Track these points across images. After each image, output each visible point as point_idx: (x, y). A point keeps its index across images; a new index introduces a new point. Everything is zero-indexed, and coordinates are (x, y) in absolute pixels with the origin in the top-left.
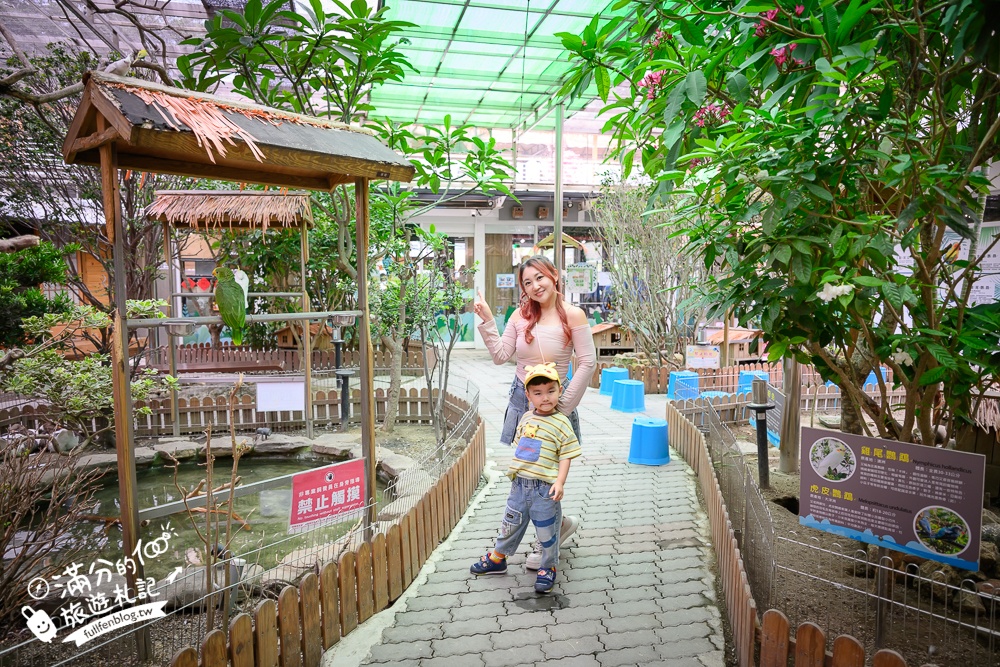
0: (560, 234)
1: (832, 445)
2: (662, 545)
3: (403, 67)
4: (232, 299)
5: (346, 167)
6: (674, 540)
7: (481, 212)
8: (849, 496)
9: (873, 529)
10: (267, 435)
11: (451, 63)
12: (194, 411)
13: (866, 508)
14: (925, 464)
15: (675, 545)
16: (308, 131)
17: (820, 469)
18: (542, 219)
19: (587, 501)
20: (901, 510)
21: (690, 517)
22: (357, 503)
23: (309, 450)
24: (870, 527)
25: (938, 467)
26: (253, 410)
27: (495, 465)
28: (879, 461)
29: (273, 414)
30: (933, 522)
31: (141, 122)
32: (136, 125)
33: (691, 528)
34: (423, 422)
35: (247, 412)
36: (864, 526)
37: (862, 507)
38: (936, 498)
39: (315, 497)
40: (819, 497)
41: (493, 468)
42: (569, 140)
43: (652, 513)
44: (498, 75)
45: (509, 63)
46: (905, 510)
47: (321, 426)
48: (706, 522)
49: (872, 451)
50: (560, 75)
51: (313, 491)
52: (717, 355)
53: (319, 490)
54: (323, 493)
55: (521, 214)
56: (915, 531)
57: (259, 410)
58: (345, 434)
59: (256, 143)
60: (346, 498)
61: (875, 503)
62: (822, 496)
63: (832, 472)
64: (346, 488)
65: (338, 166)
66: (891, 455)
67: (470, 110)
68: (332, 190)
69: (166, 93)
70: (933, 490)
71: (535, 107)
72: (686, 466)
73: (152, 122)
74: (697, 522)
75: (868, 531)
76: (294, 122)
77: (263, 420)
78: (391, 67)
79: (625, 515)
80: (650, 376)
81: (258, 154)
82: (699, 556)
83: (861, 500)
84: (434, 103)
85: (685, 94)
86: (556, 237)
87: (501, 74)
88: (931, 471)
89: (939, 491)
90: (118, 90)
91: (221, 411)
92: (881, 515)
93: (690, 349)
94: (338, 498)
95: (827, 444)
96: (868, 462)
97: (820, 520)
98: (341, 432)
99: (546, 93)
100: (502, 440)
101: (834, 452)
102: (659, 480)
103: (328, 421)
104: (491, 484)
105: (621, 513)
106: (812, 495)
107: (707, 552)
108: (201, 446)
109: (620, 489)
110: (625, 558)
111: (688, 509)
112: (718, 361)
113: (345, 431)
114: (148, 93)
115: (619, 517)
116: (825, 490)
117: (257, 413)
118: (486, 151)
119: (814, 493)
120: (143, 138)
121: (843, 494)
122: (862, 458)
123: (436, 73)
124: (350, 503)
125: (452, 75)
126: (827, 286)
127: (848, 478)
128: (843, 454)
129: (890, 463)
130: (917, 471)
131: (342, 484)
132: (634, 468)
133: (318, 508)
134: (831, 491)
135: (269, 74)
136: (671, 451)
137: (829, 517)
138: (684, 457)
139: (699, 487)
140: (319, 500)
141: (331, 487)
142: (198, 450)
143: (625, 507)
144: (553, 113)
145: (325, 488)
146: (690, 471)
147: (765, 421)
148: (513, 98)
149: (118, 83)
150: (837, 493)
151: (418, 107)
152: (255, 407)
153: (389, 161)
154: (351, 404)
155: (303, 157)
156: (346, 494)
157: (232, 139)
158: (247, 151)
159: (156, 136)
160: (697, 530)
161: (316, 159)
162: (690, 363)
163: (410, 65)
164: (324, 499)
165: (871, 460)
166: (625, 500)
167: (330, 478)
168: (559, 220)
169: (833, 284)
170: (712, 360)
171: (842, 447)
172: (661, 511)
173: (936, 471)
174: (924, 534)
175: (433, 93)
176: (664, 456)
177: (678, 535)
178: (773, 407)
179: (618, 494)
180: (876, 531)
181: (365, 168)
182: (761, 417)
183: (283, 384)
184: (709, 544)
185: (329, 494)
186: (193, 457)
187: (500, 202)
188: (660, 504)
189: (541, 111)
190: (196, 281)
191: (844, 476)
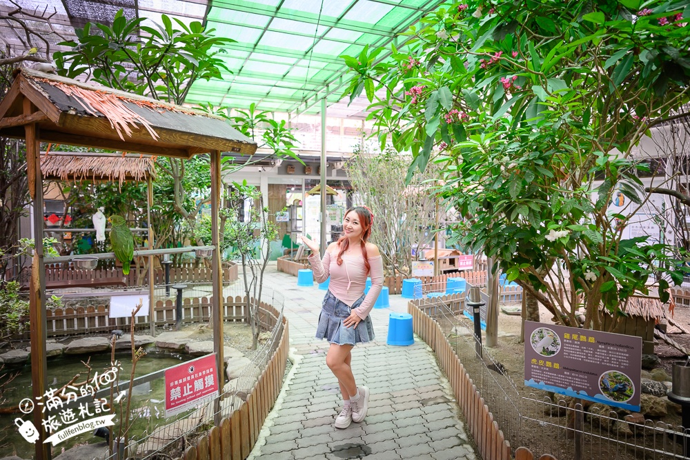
0: (325, 186)
1: (545, 332)
2: (424, 403)
3: (220, 68)
4: (124, 239)
5: (212, 144)
6: (430, 399)
7: (265, 168)
8: (557, 366)
9: (573, 387)
10: (119, 335)
11: (249, 67)
12: (59, 319)
13: (568, 373)
14: (605, 344)
15: (432, 402)
16: (181, 116)
17: (538, 349)
18: (307, 175)
19: (366, 374)
20: (591, 374)
21: (436, 381)
22: (214, 388)
23: (153, 345)
24: (571, 386)
25: (613, 345)
26: (107, 317)
27: (296, 350)
28: (576, 342)
29: (122, 320)
30: (611, 381)
31: (67, 109)
32: (63, 111)
33: (439, 389)
34: (237, 320)
35: (102, 318)
36: (567, 385)
37: (565, 373)
38: (613, 365)
39: (182, 386)
40: (537, 367)
41: (295, 353)
42: (330, 122)
43: (410, 380)
44: (282, 76)
45: (291, 69)
46: (593, 374)
47: (160, 326)
48: (448, 384)
49: (571, 336)
50: (325, 78)
51: (180, 381)
52: (432, 267)
53: (185, 380)
54: (187, 382)
55: (293, 171)
56: (600, 387)
57: (111, 316)
58: (180, 332)
59: (150, 126)
60: (205, 385)
61: (574, 370)
62: (539, 366)
63: (545, 350)
64: (203, 377)
65: (207, 143)
66: (583, 338)
67: (260, 99)
68: (190, 158)
69: (79, 87)
70: (610, 360)
71: (305, 99)
72: (425, 345)
73: (75, 109)
74: (443, 385)
75: (570, 389)
76: (171, 110)
77: (114, 323)
78: (212, 69)
79: (394, 382)
80: (390, 282)
81: (154, 134)
82: (449, 409)
83: (564, 368)
84: (235, 93)
85: (438, 101)
86: (322, 187)
87: (284, 76)
88: (609, 348)
89: (614, 361)
90: (44, 83)
91: (91, 318)
92: (578, 377)
93: (414, 264)
94: (199, 385)
95: (541, 332)
96: (569, 343)
97: (538, 382)
98: (176, 331)
99: (314, 90)
100: (317, 336)
101: (547, 337)
102: (411, 356)
103: (165, 323)
104: (296, 365)
105: (391, 382)
106: (532, 366)
107: (454, 406)
108: (66, 346)
109: (386, 364)
110: (401, 415)
111: (434, 376)
112: (433, 271)
113: (179, 329)
114: (66, 86)
115: (390, 385)
116: (541, 362)
117: (110, 319)
118: (279, 129)
119: (534, 364)
120: (68, 121)
121: (552, 364)
122: (565, 341)
123: (239, 73)
124: (208, 388)
125: (250, 75)
126: (552, 232)
127: (556, 354)
128: (552, 338)
129: (582, 344)
130: (600, 349)
131: (200, 374)
132: (392, 349)
133: (185, 394)
134: (545, 363)
135: (121, 68)
136: (415, 335)
137: (544, 380)
138: (423, 339)
139: (437, 359)
140: (185, 387)
141: (193, 377)
142: (64, 349)
143: (392, 377)
144: (320, 103)
145: (189, 378)
146: (429, 349)
147: (479, 313)
148: (290, 93)
149: (43, 78)
150: (549, 364)
151: (223, 95)
152: (108, 314)
153: (240, 140)
154: (183, 310)
155: (183, 137)
156: (204, 381)
157: (134, 122)
158: (144, 132)
159: (78, 120)
160: (444, 390)
161: (192, 138)
162: (414, 273)
163: (226, 68)
164: (189, 387)
165: (570, 341)
166: (392, 372)
167: (192, 370)
168: (324, 176)
169: (556, 230)
170: (428, 270)
171: (551, 334)
172: (417, 378)
173: (612, 348)
174: (605, 389)
175: (234, 87)
176: (410, 340)
177: (433, 395)
178: (484, 305)
179: (385, 368)
180: (574, 388)
181: (225, 144)
182: (476, 311)
183: (131, 296)
184: (454, 400)
185: (192, 382)
186: (59, 355)
187: (279, 162)
188: (415, 373)
189: (310, 102)
190: (47, 216)
191: (553, 352)
